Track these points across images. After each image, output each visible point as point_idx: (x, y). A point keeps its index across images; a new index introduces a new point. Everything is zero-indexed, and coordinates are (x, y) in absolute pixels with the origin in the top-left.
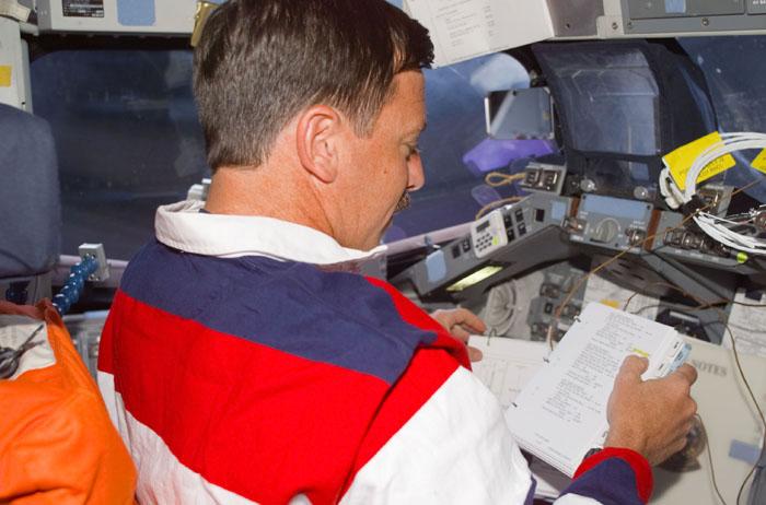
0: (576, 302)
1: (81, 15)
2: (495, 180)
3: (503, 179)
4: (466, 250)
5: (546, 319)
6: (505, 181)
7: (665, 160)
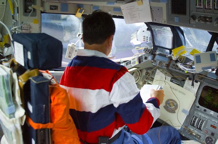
0: (153, 77)
1: (53, 9)
2: (137, 49)
3: (139, 48)
4: (129, 64)
5: (146, 80)
6: (139, 49)
7: (172, 50)
